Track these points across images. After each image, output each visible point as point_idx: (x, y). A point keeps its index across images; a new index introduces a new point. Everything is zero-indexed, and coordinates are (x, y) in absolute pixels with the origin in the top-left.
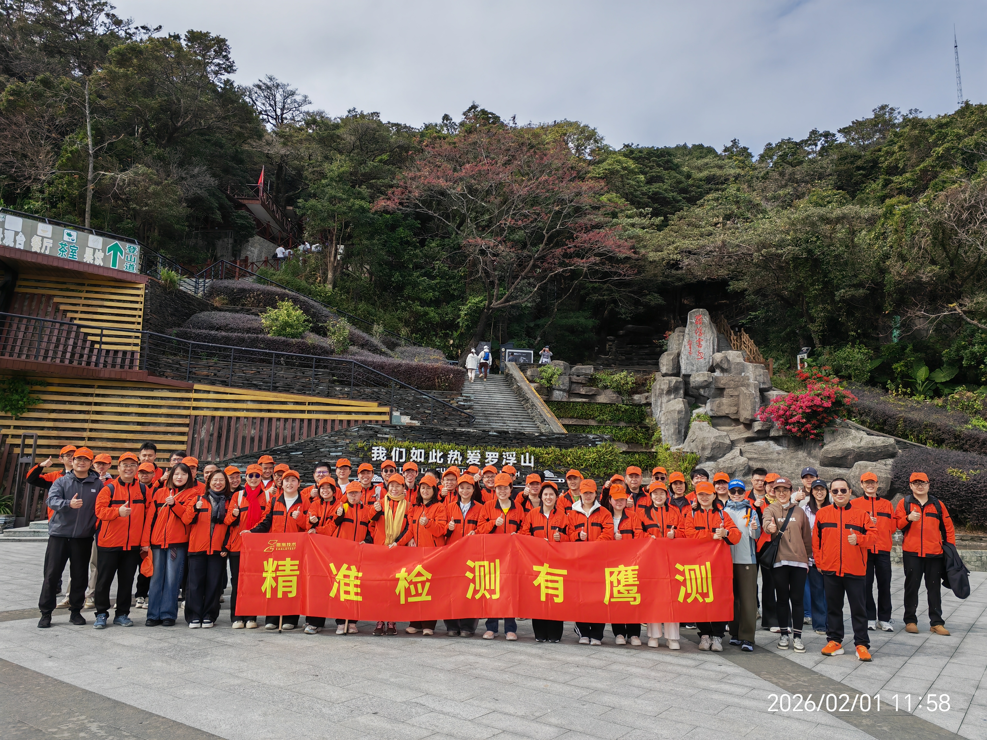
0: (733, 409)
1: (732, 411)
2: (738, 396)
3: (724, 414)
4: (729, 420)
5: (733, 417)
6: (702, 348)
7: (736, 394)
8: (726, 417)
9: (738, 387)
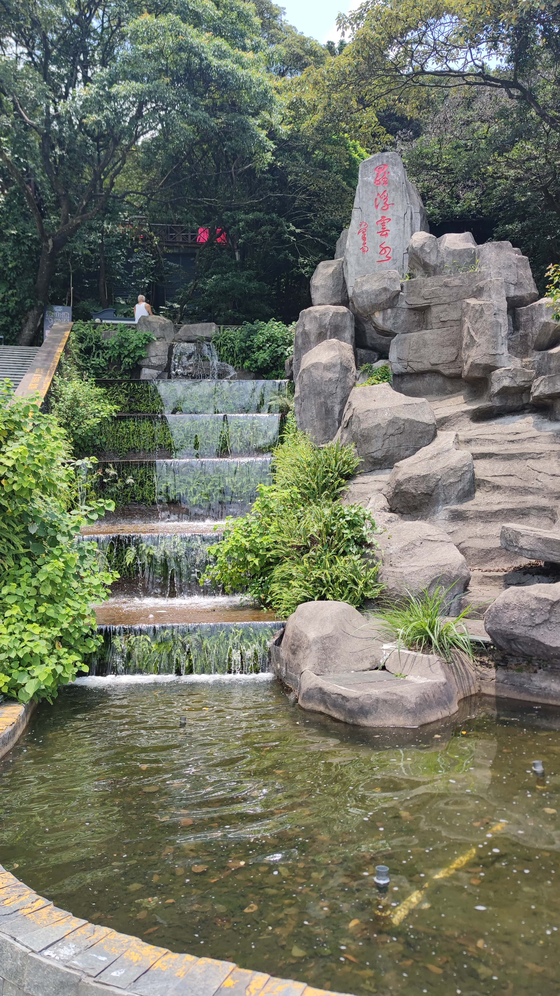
0: (448, 353)
1: (444, 358)
2: (460, 322)
3: (429, 367)
4: (440, 380)
5: (447, 372)
6: (390, 236)
7: (455, 315)
8: (434, 372)
9: (461, 299)
